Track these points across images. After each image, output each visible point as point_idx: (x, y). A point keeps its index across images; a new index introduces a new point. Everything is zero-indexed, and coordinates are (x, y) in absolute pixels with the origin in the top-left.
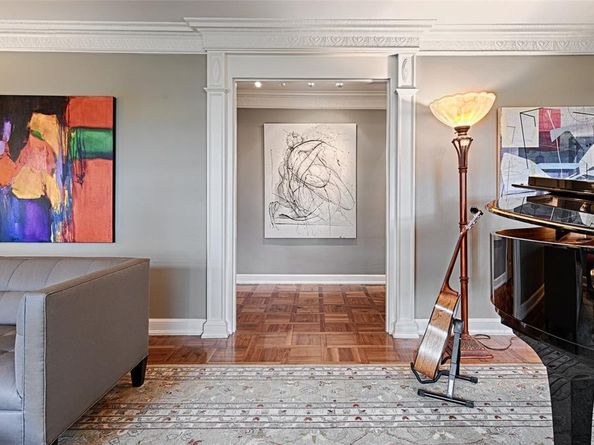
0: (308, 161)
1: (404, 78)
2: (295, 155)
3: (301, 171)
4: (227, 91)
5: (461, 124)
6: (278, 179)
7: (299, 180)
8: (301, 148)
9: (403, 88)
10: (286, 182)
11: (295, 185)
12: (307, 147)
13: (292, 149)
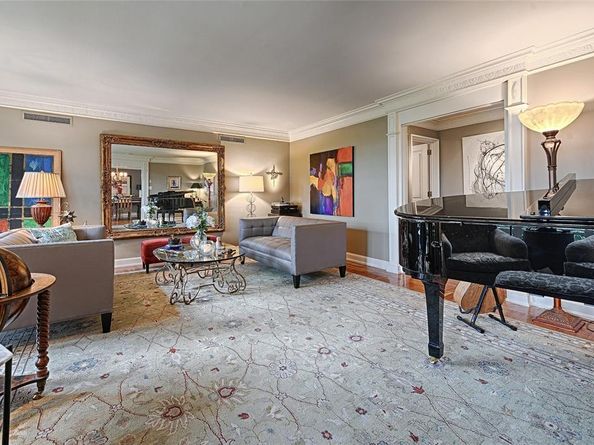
0: (499, 163)
1: (513, 98)
2: (487, 159)
3: (493, 171)
4: (397, 134)
5: (549, 128)
6: (473, 178)
7: (491, 178)
8: (492, 152)
9: (511, 106)
10: (480, 180)
11: (488, 182)
12: (498, 151)
13: (485, 154)
